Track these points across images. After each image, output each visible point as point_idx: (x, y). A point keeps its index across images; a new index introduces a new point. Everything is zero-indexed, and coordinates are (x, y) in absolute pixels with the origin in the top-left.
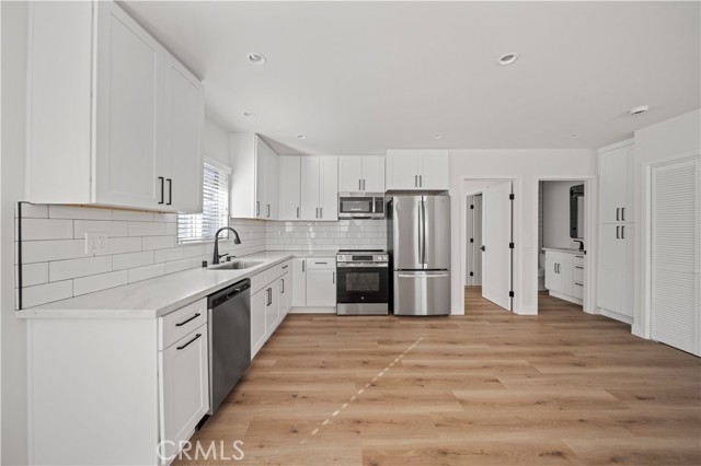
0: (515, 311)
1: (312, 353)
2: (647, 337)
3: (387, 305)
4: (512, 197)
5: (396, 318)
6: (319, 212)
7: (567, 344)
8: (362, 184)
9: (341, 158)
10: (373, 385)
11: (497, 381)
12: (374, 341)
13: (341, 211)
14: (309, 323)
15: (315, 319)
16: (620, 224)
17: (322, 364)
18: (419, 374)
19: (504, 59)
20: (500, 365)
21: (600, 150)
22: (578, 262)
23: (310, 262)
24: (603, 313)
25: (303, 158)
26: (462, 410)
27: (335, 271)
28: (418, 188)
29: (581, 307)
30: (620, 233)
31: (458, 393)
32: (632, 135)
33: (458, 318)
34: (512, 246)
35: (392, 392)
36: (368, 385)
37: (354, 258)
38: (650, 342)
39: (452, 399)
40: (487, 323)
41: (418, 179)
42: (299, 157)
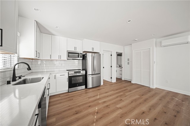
0: (112, 82)
1: (69, 109)
2: (134, 83)
3: (85, 86)
4: (111, 55)
5: (88, 89)
6: (60, 57)
7: (125, 87)
8: (75, 48)
9: (68, 38)
10: (97, 113)
11: (122, 100)
12: (87, 98)
13: (69, 57)
14: (60, 98)
15: (61, 96)
16: (128, 62)
17: (76, 112)
18: (105, 105)
19: (129, 21)
20: (119, 96)
21: (125, 47)
22: (120, 69)
23: (58, 75)
24: (125, 79)
25: (52, 36)
26: (122, 110)
27: (68, 77)
28: (93, 51)
29: (121, 79)
30: (128, 63)
31: (118, 106)
32: (131, 44)
33: (102, 86)
34: (111, 67)
35: (104, 113)
36: (96, 114)
37: (75, 72)
38: (135, 84)
39: (118, 109)
40: (109, 86)
41: (93, 49)
42: (51, 35)
